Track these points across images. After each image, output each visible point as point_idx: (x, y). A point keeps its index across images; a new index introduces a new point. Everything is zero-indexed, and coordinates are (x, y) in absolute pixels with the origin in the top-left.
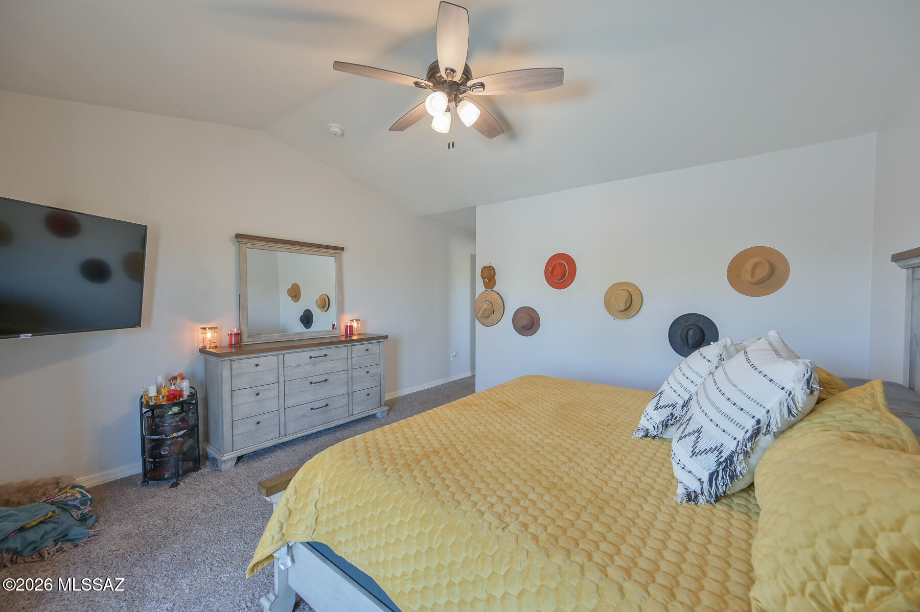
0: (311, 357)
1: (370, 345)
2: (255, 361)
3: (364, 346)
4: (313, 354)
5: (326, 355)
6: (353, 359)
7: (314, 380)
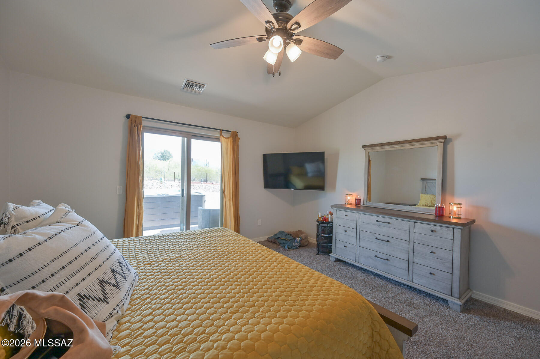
0: (377, 221)
1: (438, 228)
2: (346, 213)
3: (429, 226)
4: (379, 219)
5: (389, 223)
6: (416, 235)
7: (378, 237)
